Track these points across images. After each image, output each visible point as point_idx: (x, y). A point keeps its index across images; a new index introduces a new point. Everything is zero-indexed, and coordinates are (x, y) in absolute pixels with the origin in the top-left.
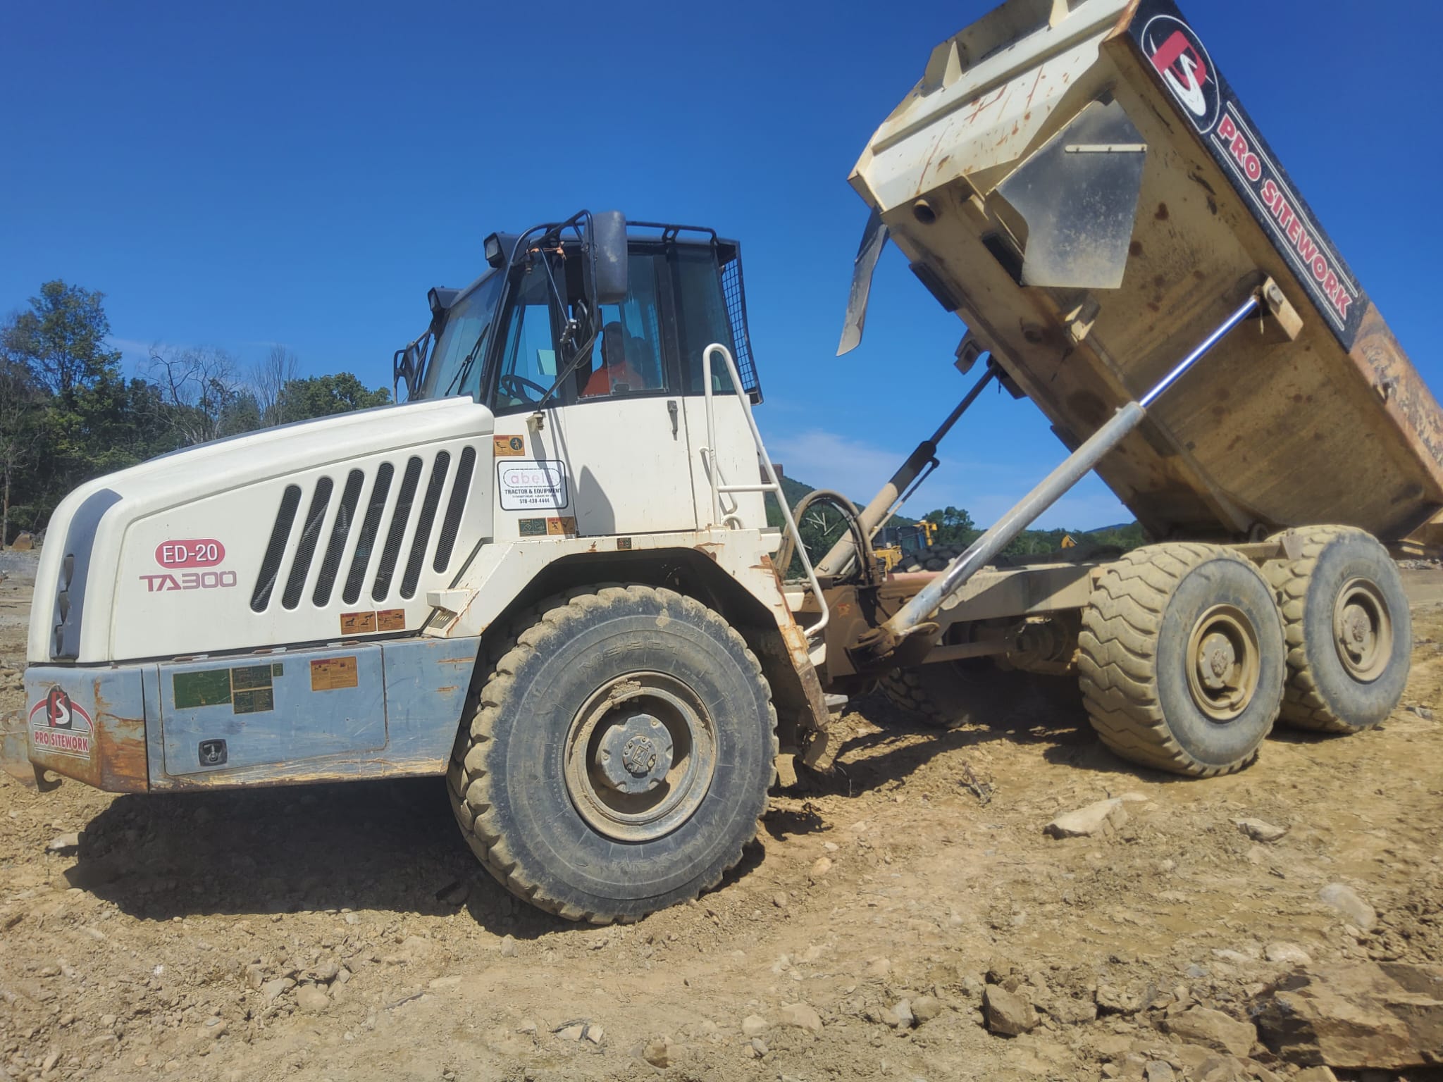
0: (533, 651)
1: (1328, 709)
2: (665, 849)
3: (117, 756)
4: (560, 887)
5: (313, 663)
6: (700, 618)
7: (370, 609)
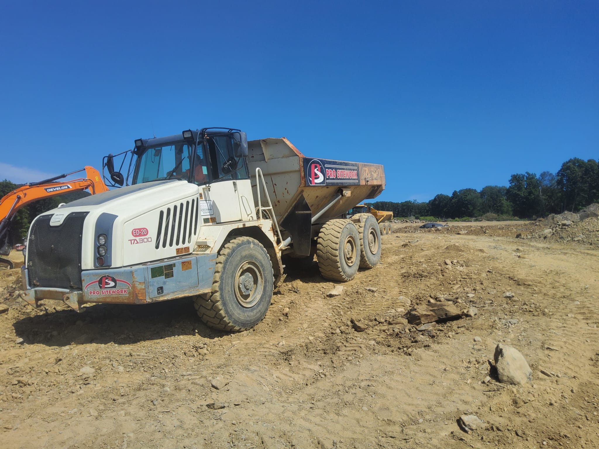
0: (226, 256)
1: (368, 262)
2: (255, 309)
3: (139, 293)
4: (235, 322)
5: (182, 263)
6: (258, 244)
7: (182, 247)
